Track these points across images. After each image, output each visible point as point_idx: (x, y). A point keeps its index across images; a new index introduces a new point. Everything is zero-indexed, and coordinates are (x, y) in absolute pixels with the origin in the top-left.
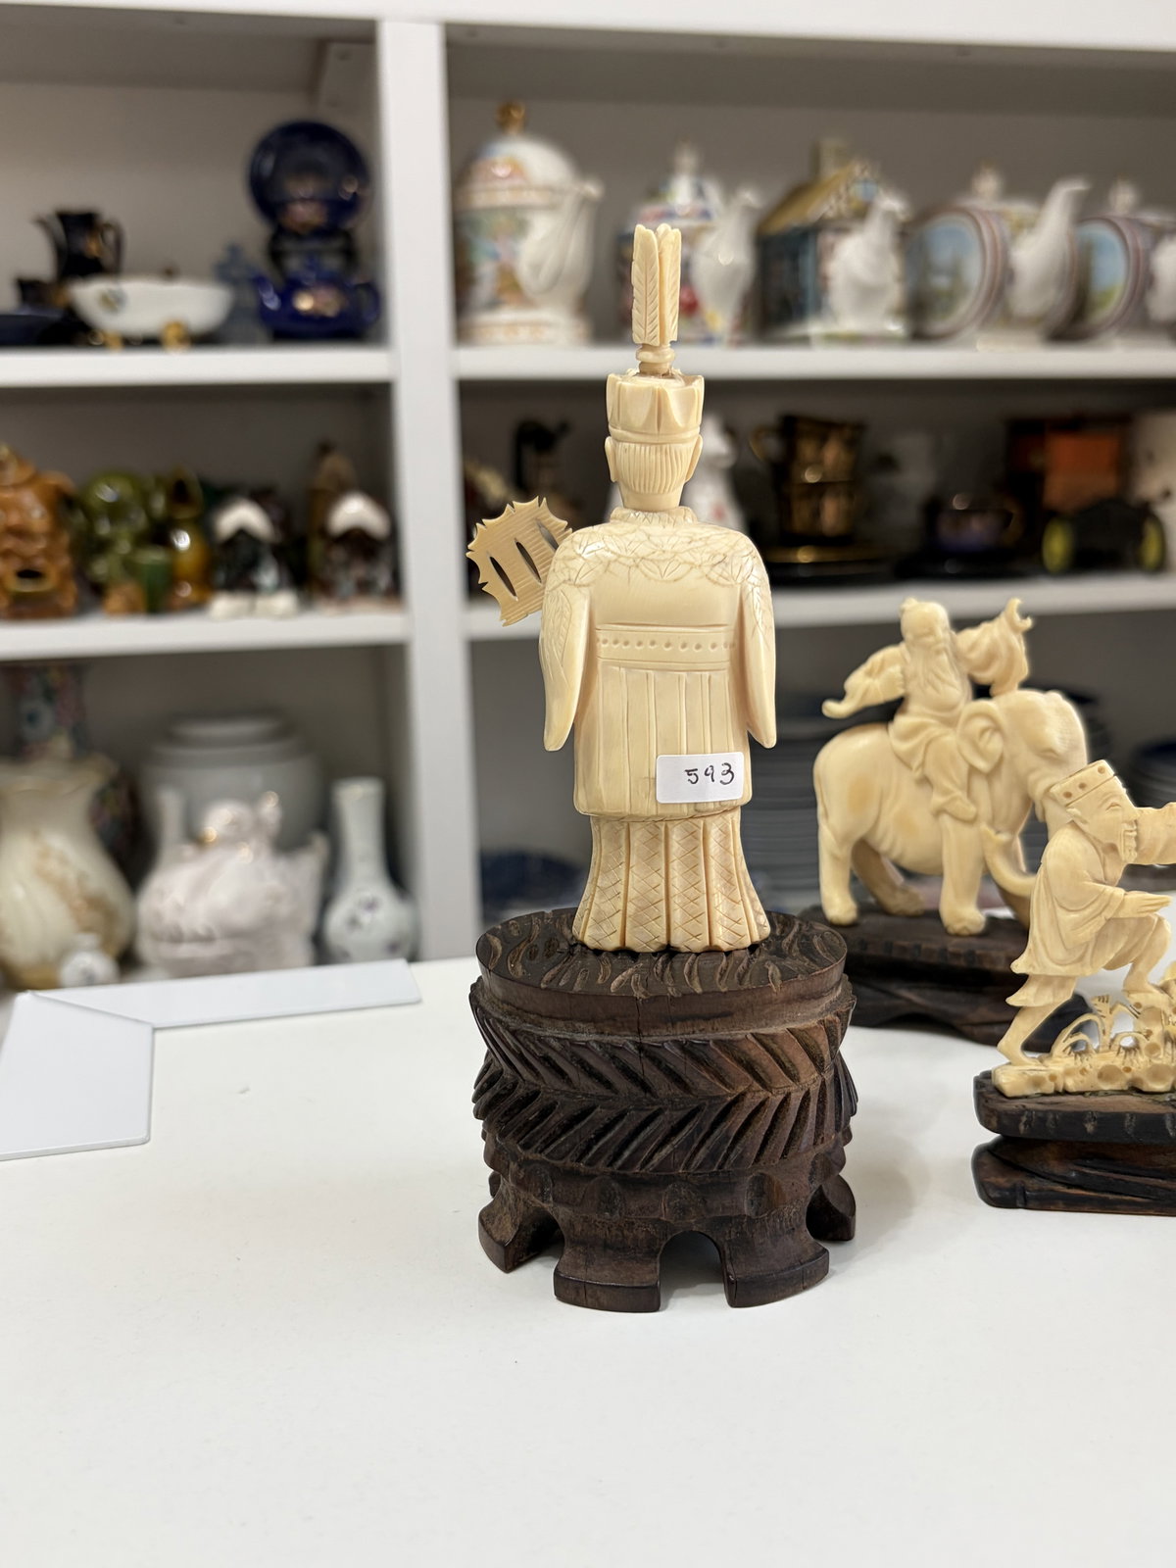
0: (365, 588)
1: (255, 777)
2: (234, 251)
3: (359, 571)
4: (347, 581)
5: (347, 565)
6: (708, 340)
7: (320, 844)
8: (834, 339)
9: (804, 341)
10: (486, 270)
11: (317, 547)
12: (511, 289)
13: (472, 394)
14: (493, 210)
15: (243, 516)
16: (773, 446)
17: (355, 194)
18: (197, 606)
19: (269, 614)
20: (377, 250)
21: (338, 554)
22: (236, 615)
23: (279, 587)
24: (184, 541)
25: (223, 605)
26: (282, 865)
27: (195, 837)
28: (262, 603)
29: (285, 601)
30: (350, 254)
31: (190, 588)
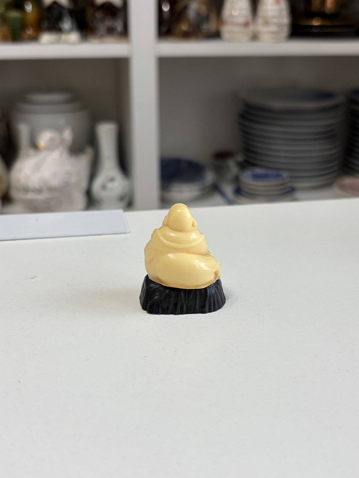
0: (111, 31)
1: (61, 120)
3: (109, 23)
4: (102, 28)
5: (103, 20)
7: (89, 151)
11: (89, 11)
18: (35, 38)
19: (67, 42)
21: (99, 15)
22: (52, 43)
23: (71, 30)
24: (29, 8)
25: (46, 38)
26: (73, 160)
27: (34, 146)
28: (64, 37)
29: (74, 37)
31: (32, 30)
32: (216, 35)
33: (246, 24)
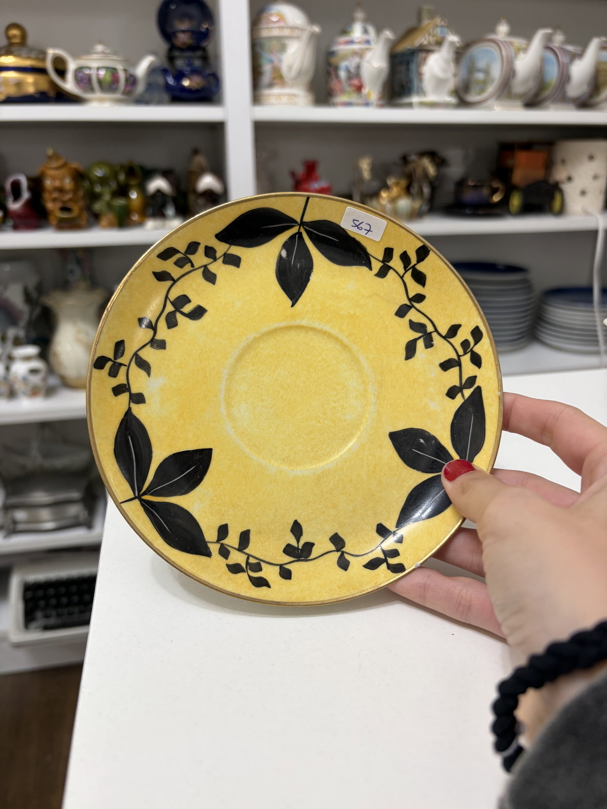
6: (367, 104)
8: (423, 104)
9: (410, 105)
10: (267, 68)
11: (192, 198)
12: (278, 78)
13: (260, 128)
14: (271, 38)
15: (158, 184)
17: (207, 29)
18: (140, 224)
21: (201, 201)
22: (156, 228)
23: (175, 216)
24: (134, 195)
25: (150, 224)
28: (167, 222)
31: (137, 216)
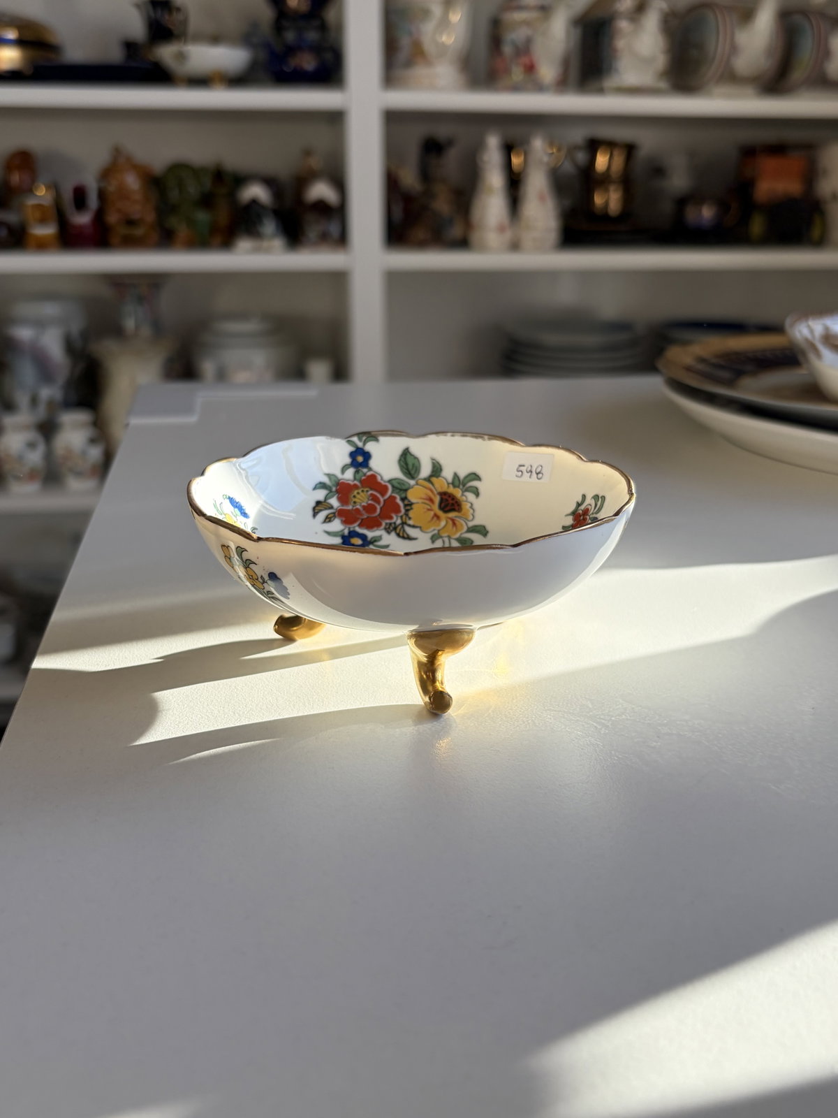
0: (324, 237)
1: (257, 356)
2: (254, 26)
3: (322, 226)
4: (314, 234)
5: (316, 222)
6: (539, 88)
8: (618, 90)
9: (601, 91)
10: (405, 42)
12: (418, 54)
13: (393, 118)
14: (410, 4)
15: (255, 191)
16: (581, 157)
18: (228, 245)
19: (268, 251)
20: (340, 28)
21: (312, 216)
22: (251, 251)
23: (274, 235)
25: (244, 244)
28: (265, 244)
29: (278, 243)
30: (323, 27)
32: (463, 243)
33: (501, 229)
